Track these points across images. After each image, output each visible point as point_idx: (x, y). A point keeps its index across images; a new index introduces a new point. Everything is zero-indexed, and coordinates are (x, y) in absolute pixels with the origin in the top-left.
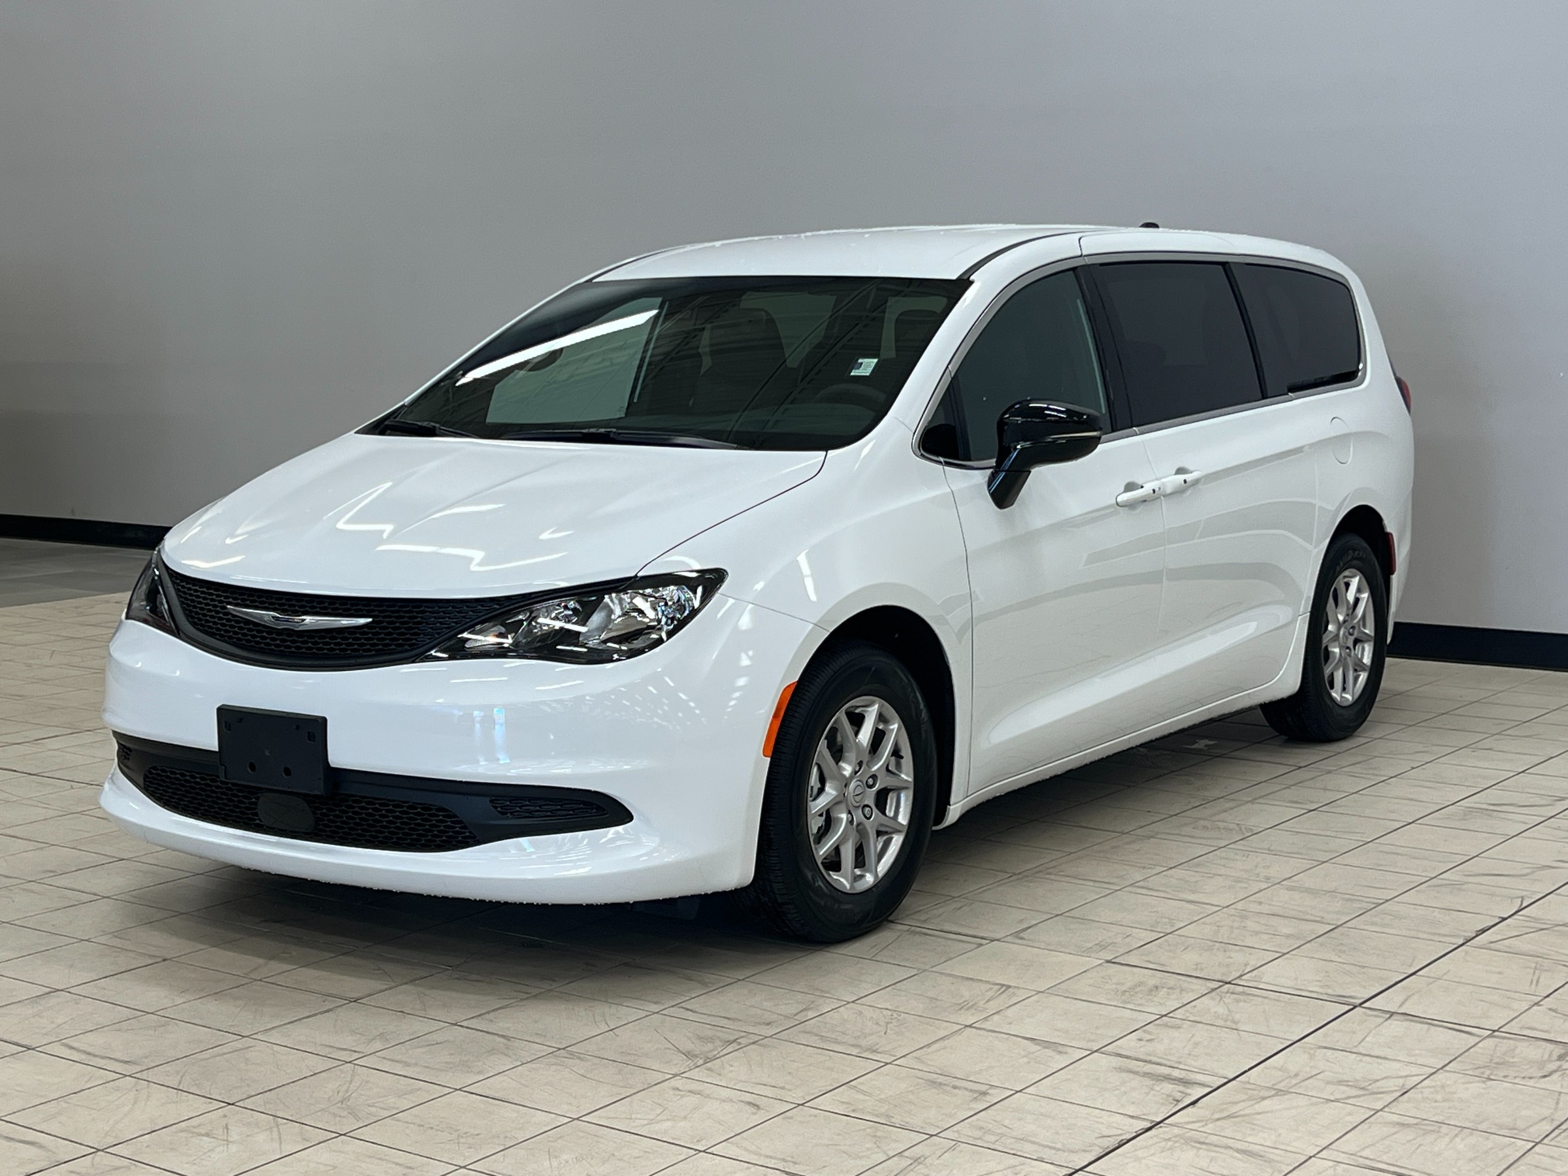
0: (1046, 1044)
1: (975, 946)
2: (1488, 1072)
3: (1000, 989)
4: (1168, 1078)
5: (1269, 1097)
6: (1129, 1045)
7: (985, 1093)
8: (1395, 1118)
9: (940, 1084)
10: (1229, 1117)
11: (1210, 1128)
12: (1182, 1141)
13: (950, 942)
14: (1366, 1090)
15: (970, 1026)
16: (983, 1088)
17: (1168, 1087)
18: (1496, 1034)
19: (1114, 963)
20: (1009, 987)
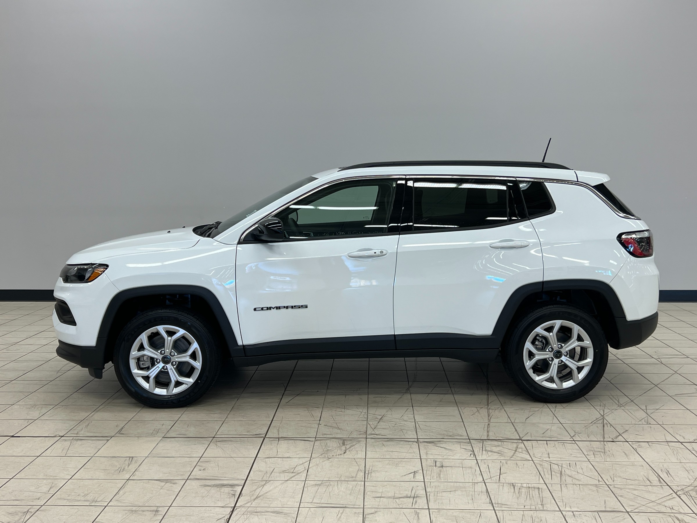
0: (167, 481)
1: (106, 441)
2: (326, 456)
3: (130, 459)
4: (223, 485)
5: (265, 484)
6: (197, 473)
7: (157, 511)
8: (313, 483)
9: (135, 511)
10: (257, 498)
11: (254, 504)
12: (248, 513)
13: (94, 442)
14: (294, 472)
15: (128, 479)
16: (156, 509)
17: (227, 490)
18: (316, 439)
19: (166, 438)
20: (133, 457)
